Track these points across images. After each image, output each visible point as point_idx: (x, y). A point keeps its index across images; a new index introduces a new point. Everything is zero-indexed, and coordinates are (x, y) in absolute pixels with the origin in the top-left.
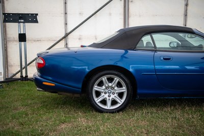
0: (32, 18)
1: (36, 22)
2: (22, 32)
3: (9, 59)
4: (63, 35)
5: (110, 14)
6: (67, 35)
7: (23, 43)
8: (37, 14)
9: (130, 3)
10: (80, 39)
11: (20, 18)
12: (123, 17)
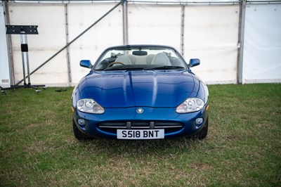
0: (32, 30)
1: (37, 33)
2: (24, 43)
3: (15, 67)
4: (65, 45)
5: (110, 25)
6: (68, 45)
7: (25, 53)
8: (37, 26)
9: (128, 14)
10: (81, 48)
11: (22, 30)
12: (122, 27)
